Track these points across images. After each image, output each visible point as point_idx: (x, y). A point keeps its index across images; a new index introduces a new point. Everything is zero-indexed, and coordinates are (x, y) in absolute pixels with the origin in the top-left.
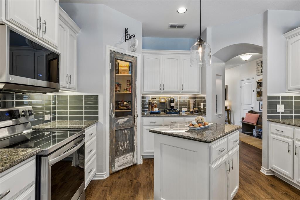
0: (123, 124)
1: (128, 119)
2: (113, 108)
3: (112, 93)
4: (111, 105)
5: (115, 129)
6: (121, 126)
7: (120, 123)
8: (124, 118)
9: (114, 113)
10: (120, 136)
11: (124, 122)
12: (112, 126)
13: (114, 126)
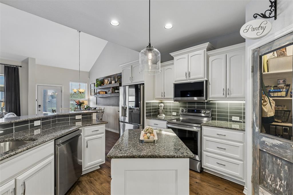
0: (271, 147)
1: (281, 143)
2: (256, 119)
3: (255, 100)
4: (254, 115)
5: (259, 147)
6: (268, 147)
7: (266, 142)
8: (274, 139)
9: (257, 126)
10: (268, 161)
11: (275, 145)
12: (256, 142)
13: (258, 143)
